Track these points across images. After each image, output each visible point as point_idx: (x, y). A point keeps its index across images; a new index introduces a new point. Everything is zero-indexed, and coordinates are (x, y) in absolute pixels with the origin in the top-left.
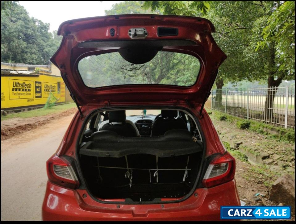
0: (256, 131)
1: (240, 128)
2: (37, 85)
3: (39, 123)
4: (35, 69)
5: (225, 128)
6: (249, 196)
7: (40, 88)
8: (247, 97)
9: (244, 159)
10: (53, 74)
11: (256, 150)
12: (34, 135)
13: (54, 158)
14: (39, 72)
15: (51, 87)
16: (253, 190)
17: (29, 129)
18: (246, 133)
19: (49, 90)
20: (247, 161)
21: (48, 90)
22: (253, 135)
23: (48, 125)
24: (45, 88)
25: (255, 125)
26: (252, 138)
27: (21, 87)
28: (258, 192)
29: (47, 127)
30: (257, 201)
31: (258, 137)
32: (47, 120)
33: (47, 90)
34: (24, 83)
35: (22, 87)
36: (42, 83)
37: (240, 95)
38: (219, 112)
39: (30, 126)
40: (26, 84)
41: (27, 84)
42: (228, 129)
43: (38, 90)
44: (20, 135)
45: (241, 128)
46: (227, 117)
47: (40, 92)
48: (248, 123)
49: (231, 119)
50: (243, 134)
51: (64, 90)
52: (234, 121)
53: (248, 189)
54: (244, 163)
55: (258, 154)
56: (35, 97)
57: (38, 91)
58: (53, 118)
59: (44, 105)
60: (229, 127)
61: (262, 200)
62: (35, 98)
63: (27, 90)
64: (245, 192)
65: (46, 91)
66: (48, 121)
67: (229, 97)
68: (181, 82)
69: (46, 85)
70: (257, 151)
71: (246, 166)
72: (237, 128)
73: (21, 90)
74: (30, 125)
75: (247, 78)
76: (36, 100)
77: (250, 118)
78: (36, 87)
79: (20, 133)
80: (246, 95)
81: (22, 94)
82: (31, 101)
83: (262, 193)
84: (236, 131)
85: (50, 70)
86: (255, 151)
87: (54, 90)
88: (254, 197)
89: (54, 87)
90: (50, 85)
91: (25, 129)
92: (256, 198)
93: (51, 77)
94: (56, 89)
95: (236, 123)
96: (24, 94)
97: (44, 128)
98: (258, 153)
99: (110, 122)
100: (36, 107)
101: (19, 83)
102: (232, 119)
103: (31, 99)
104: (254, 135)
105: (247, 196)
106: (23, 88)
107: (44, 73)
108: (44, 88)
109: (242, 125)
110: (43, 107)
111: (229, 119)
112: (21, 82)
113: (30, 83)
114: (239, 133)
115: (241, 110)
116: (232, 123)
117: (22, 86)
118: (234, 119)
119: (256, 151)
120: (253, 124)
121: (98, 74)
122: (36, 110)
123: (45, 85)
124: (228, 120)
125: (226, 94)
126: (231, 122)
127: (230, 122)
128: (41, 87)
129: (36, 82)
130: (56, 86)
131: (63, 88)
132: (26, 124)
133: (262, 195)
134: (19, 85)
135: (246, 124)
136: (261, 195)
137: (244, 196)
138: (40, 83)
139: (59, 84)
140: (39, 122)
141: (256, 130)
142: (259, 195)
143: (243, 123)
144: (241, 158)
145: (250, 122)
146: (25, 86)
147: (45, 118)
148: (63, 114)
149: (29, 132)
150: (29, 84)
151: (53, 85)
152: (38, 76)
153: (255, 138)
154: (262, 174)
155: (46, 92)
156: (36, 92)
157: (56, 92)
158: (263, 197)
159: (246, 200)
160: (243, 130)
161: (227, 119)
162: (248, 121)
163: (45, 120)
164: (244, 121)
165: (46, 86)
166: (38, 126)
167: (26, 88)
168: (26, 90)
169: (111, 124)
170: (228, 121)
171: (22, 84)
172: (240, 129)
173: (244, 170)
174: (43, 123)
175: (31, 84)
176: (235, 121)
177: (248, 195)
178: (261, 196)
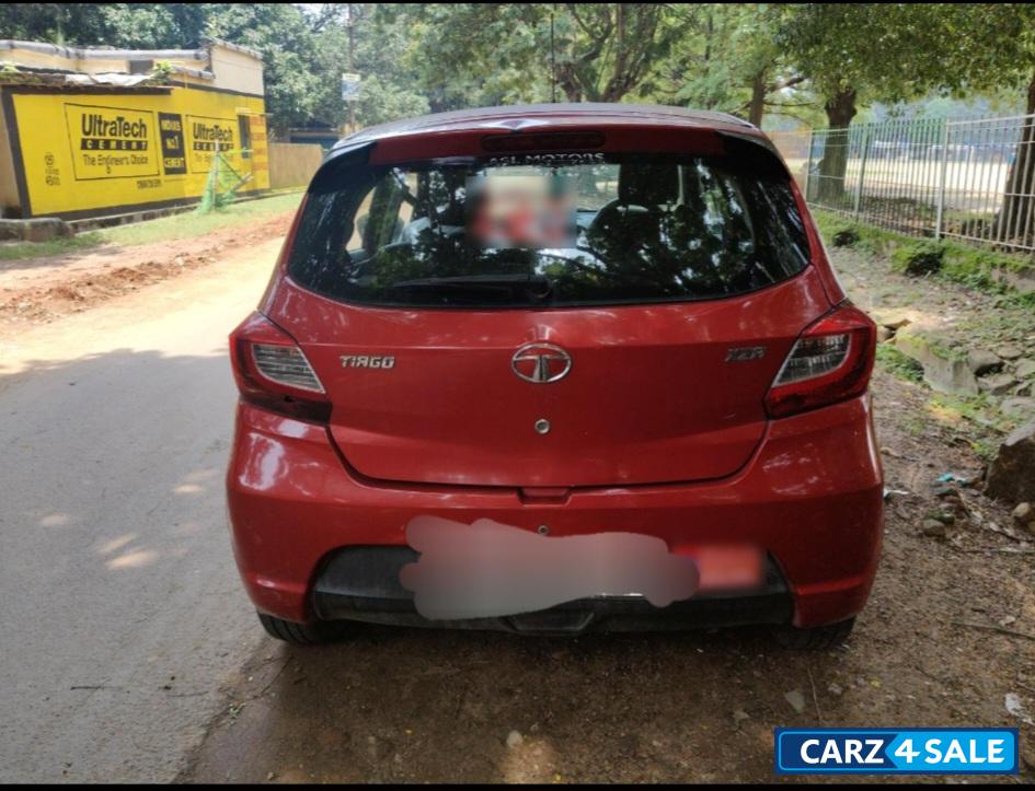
0: (965, 280)
1: (903, 270)
2: (166, 125)
3: (186, 258)
4: (155, 68)
5: (851, 271)
6: (915, 481)
7: (176, 138)
8: (939, 165)
9: (909, 371)
10: (218, 84)
11: (958, 344)
12: (175, 296)
13: (251, 327)
14: (169, 77)
15: (217, 132)
16: (931, 466)
17: (153, 277)
18: (926, 288)
19: (211, 147)
20: (920, 379)
21: (208, 145)
22: (951, 295)
23: (219, 266)
24: (196, 137)
25: (963, 260)
26: (947, 303)
27: (112, 134)
28: (949, 471)
29: (215, 273)
30: (942, 497)
31: (968, 303)
32: (215, 249)
33: (205, 146)
34: (120, 119)
35: (115, 134)
36: (183, 118)
37: (914, 158)
38: (830, 216)
39: (154, 270)
40: (127, 124)
41: (131, 123)
42: (862, 276)
43: (170, 144)
44: (126, 298)
45: (907, 271)
46: (861, 234)
47: (179, 153)
48: (936, 252)
49: (873, 241)
50: (912, 293)
51: (263, 144)
52: (885, 249)
53: (913, 461)
54: (909, 383)
55: (963, 358)
56: (162, 172)
57: (173, 147)
58: (232, 243)
59: (199, 199)
60: (864, 269)
61: (961, 495)
62: (163, 177)
63: (134, 145)
64: (902, 471)
65: (201, 148)
66: (218, 252)
67: (871, 165)
68: (694, 103)
69: (200, 125)
70: (958, 349)
71: (915, 395)
72: (893, 272)
73: (113, 144)
74: (159, 266)
75: (948, 81)
76: (166, 181)
77: (946, 233)
78: (165, 135)
79: (125, 292)
80: (936, 159)
81: (118, 161)
82: (152, 186)
83: (962, 475)
84: (888, 282)
85: (209, 69)
86: (952, 347)
87: (228, 145)
88: (933, 483)
89: (226, 135)
90: (212, 127)
91: (142, 279)
92: (939, 489)
93: (214, 94)
94: (236, 140)
95: (891, 253)
96: (125, 161)
97: (208, 277)
98: (962, 354)
99: (434, 226)
100: (169, 209)
101: (103, 119)
102: (877, 242)
103: (151, 178)
104: (953, 295)
105: (907, 483)
106: (118, 138)
107: (186, 81)
108: (193, 139)
109: (915, 259)
110: (195, 207)
111: (865, 241)
112: (109, 116)
113: (141, 120)
114: (901, 287)
115: (915, 210)
116: (877, 254)
117: (113, 131)
118: (886, 241)
119: (956, 349)
120: (951, 257)
121: (381, 83)
122: (172, 218)
123: (195, 124)
124: (862, 243)
125: (863, 155)
126: (875, 253)
127: (870, 253)
128: (180, 134)
129: (163, 116)
130: (232, 129)
131: (260, 137)
132: (143, 264)
133: (963, 480)
134: (102, 126)
135: (928, 256)
136: (958, 478)
137: (900, 481)
138: (177, 117)
139: (244, 122)
140: (187, 254)
141: (963, 277)
142: (951, 479)
143: (919, 251)
144: (899, 369)
145: (944, 249)
146: (125, 129)
147: (207, 243)
148: (269, 231)
149: (156, 287)
150: (138, 122)
151: (224, 126)
152: (166, 92)
153: (956, 305)
154: (969, 419)
155: (201, 153)
156: (167, 153)
157: (237, 151)
158: (965, 485)
159: (905, 493)
160: (916, 279)
161: (858, 239)
162: (937, 245)
163: (207, 251)
164: (923, 245)
165: (200, 131)
166: (184, 269)
167: (127, 139)
168: (129, 146)
169: (436, 231)
170: (862, 247)
171: (114, 122)
172: (906, 274)
173: (904, 407)
174: (200, 259)
175: (144, 122)
176: (888, 246)
177: (913, 479)
178: (959, 481)
